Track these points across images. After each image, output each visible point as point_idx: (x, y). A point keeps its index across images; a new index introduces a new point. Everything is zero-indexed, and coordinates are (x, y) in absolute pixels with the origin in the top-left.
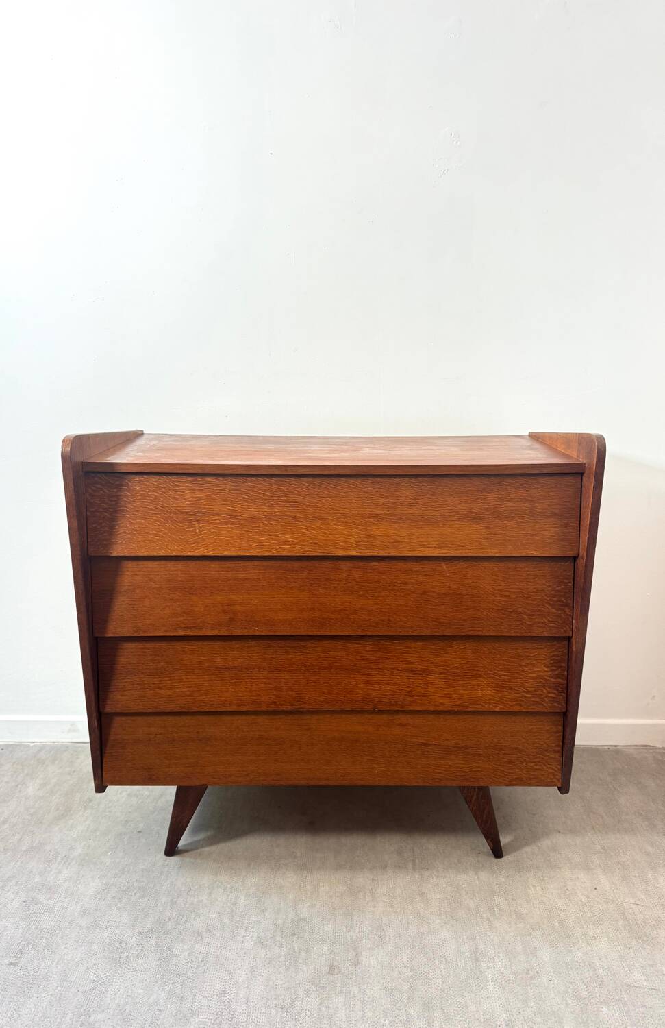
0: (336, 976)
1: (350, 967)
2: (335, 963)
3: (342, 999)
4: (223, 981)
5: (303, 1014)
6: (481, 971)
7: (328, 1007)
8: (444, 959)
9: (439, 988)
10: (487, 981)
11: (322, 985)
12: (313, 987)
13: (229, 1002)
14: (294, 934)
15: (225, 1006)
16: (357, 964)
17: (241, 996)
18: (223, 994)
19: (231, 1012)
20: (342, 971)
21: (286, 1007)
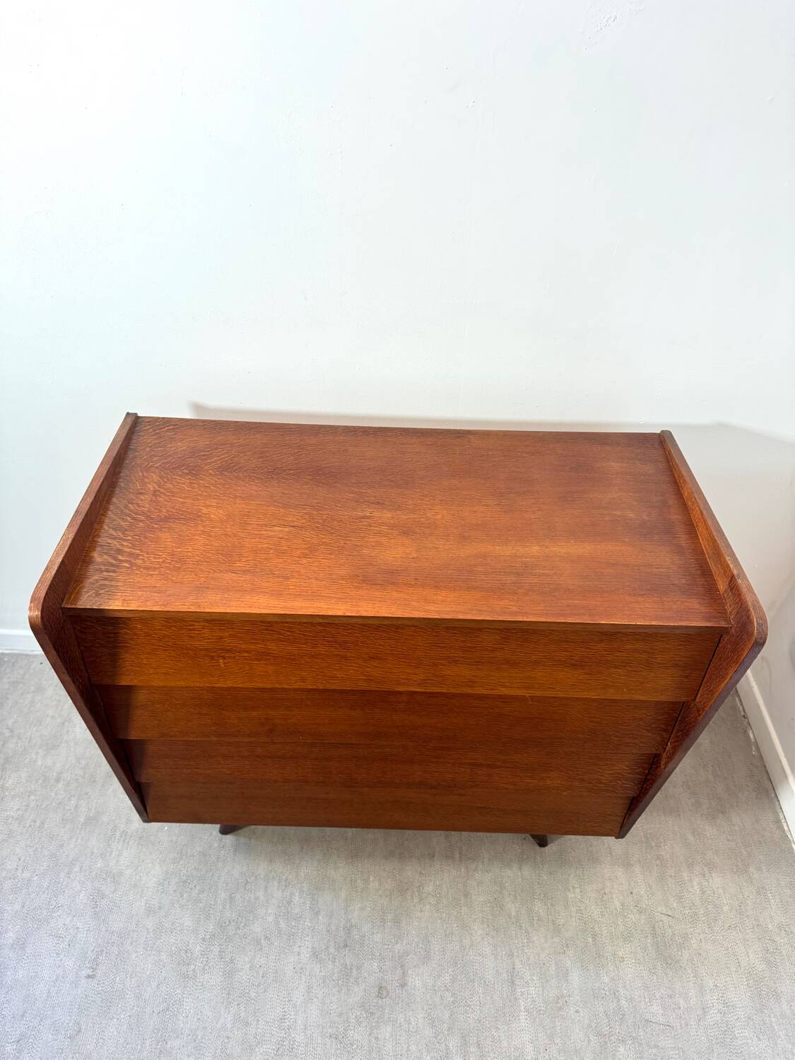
0: (384, 1000)
1: (397, 989)
2: (384, 984)
3: (389, 1029)
4: (282, 1003)
5: (355, 1046)
6: (515, 998)
7: (377, 1038)
10: (520, 1011)
11: (371, 1011)
12: (363, 1013)
13: (289, 1029)
14: (346, 946)
15: (285, 1033)
16: (403, 985)
17: (300, 1022)
18: (283, 1019)
19: (291, 1042)
20: (390, 994)
21: (340, 1037)
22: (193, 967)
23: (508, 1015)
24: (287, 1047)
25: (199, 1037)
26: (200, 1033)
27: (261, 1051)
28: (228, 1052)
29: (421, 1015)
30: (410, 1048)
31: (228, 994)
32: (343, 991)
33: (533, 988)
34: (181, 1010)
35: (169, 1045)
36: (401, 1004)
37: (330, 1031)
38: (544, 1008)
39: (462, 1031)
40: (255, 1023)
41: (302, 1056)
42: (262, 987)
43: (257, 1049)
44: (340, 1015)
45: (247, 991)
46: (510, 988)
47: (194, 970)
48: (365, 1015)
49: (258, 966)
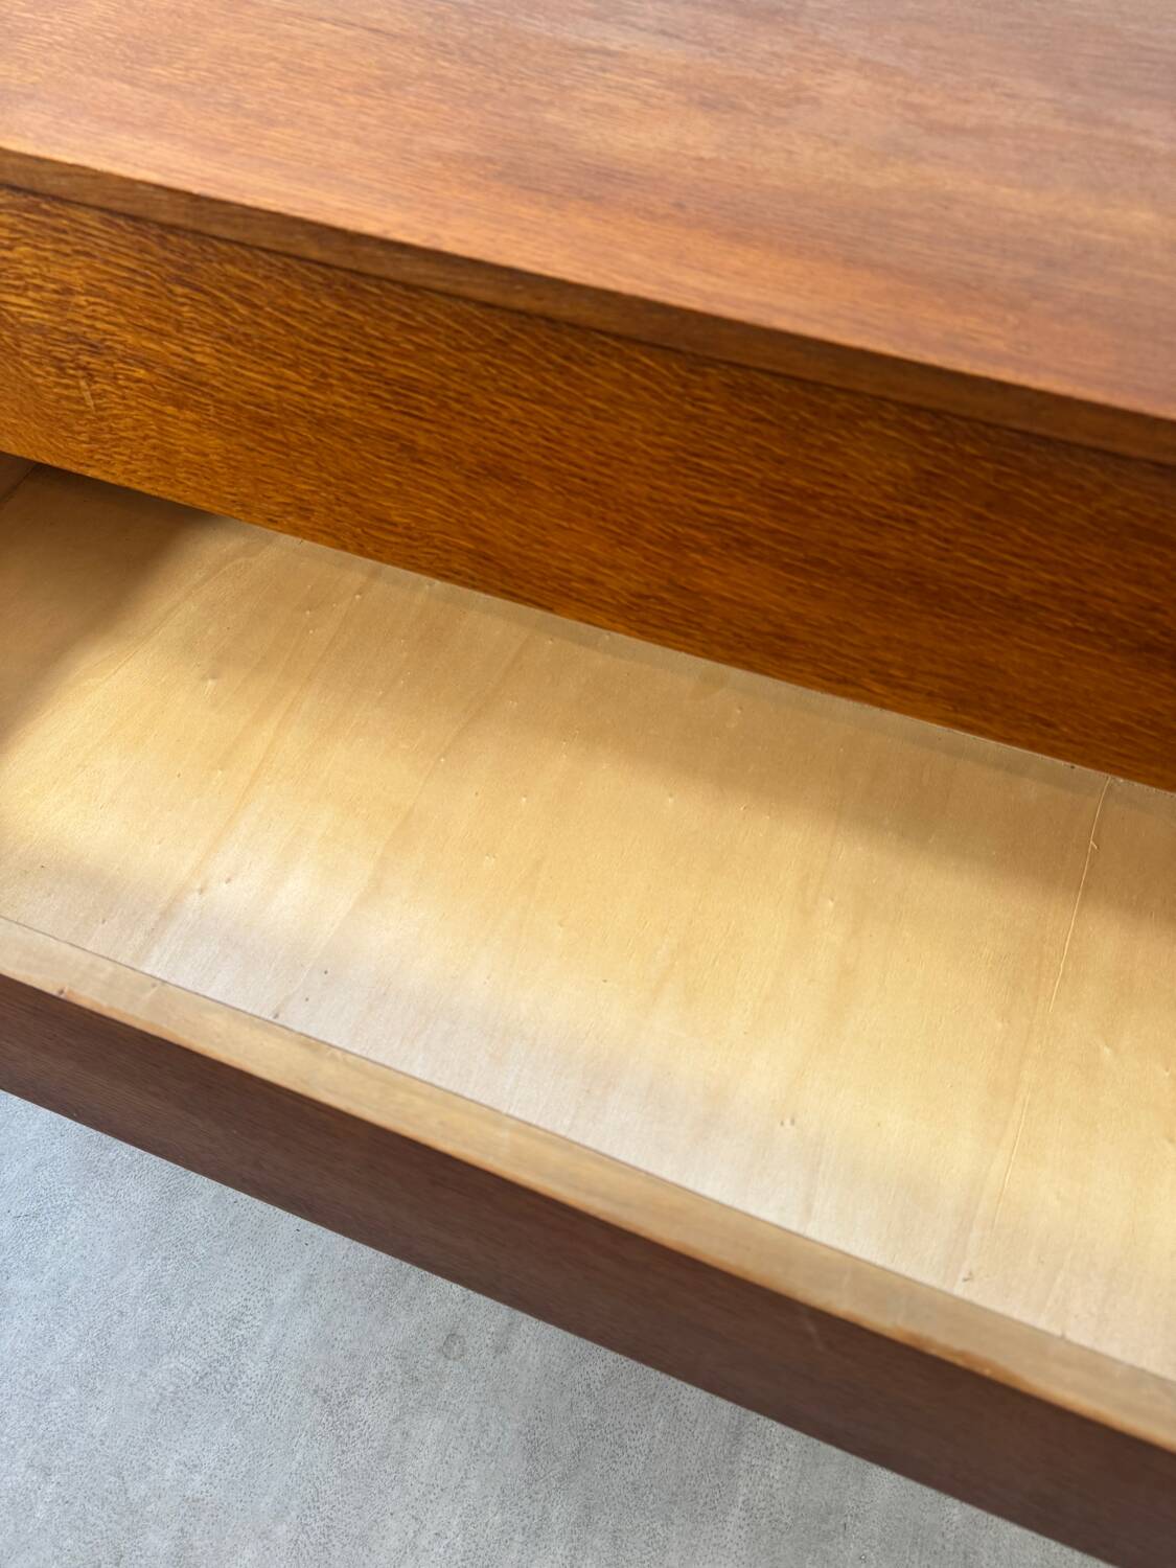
0: (450, 1363)
1: (485, 1350)
2: (462, 1331)
3: (438, 1425)
4: (249, 1288)
5: (355, 1432)
6: (731, 1471)
7: (406, 1434)
8: (671, 1408)
9: (631, 1479)
10: (733, 1503)
11: (416, 1374)
12: (399, 1371)
13: (240, 1345)
15: (231, 1350)
17: (267, 1339)
18: (236, 1320)
19: (236, 1372)
20: (467, 1357)
21: (335, 1401)
22: (112, 1155)
23: (702, 1502)
24: (225, 1378)
25: (70, 1291)
26: (74, 1284)
27: (172, 1366)
28: (111, 1341)
29: (516, 1425)
30: (467, 1483)
31: (155, 1231)
32: (375, 1312)
33: (779, 1467)
34: (58, 1228)
35: (11, 1284)
36: (481, 1384)
37: (318, 1380)
38: (788, 1521)
39: (589, 1494)
40: (181, 1307)
41: (245, 1408)
42: (221, 1242)
43: (166, 1359)
44: (352, 1356)
45: (192, 1240)
46: (728, 1445)
47: (111, 1163)
48: (399, 1377)
49: (232, 1200)
